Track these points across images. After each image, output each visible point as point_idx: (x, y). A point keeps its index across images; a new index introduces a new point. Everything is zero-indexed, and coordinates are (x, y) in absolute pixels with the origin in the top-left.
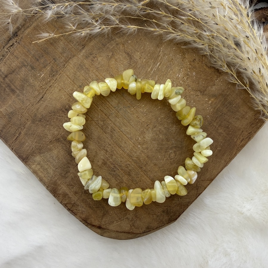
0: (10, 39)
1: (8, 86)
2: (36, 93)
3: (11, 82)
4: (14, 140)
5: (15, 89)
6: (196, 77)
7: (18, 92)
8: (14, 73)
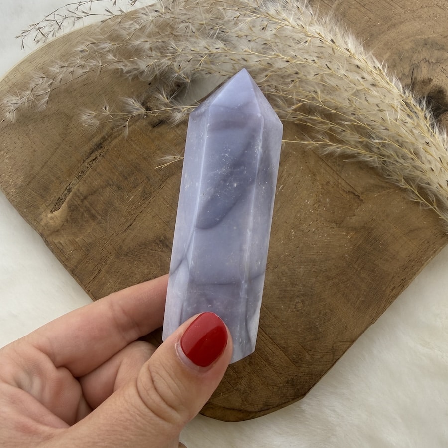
0: (93, 152)
1: (87, 210)
2: (123, 219)
3: (91, 205)
4: (91, 279)
5: (96, 214)
6: (330, 204)
7: (99, 217)
8: (96, 194)
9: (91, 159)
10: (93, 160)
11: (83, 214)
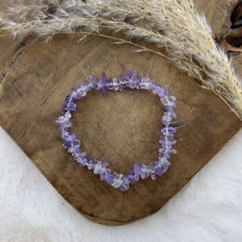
1: (16, 90)
3: (19, 86)
6: (180, 88)
7: (25, 95)
8: (22, 79)
9: (17, 53)
10: (20, 54)
11: (13, 93)
